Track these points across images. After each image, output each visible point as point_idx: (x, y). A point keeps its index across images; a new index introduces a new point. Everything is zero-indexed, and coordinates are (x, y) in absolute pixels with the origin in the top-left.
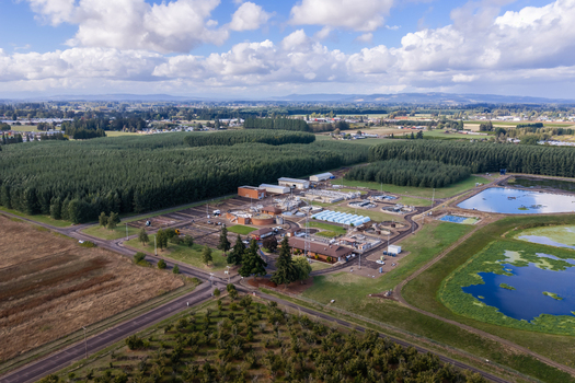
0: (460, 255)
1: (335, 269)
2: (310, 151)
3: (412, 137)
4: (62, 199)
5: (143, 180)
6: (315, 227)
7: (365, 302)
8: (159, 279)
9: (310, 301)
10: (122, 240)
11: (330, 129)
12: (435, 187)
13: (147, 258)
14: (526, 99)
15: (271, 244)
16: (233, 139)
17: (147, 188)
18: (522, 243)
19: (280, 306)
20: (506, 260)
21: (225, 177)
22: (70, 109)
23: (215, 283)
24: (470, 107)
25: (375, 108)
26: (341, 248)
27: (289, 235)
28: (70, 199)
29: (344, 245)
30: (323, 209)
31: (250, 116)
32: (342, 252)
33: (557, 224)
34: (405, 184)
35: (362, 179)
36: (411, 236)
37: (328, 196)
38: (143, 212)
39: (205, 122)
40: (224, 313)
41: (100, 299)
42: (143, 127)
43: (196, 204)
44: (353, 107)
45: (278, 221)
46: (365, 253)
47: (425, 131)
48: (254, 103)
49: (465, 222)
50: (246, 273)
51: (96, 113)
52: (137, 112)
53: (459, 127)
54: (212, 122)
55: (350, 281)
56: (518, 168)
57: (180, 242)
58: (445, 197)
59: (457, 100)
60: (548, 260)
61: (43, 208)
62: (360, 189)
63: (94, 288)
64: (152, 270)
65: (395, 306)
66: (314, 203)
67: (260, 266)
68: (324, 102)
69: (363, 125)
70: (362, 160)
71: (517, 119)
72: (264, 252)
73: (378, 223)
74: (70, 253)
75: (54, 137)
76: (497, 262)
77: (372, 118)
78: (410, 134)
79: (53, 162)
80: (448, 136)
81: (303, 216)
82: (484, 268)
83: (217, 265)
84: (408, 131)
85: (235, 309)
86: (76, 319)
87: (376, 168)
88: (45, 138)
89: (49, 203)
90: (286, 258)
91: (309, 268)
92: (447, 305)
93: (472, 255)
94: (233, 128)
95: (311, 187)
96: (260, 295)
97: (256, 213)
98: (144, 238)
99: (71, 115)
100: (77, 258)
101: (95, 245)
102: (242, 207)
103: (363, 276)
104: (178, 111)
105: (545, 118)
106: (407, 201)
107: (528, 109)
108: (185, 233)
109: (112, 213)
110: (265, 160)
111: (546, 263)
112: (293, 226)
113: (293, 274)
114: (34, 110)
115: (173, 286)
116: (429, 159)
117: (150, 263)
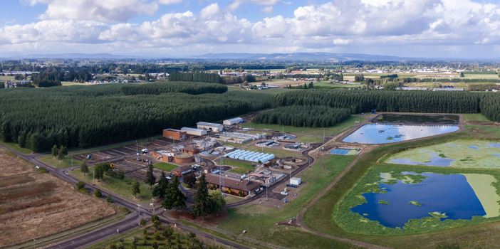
0: (347, 181)
1: (246, 201)
2: (223, 99)
3: (305, 87)
4: (27, 132)
5: (87, 121)
6: (228, 164)
7: (272, 231)
8: (95, 206)
9: (225, 233)
10: (68, 170)
11: (239, 81)
12: (325, 127)
13: (86, 186)
14: (385, 57)
15: (190, 180)
16: (159, 90)
17: (89, 128)
18: (392, 165)
19: (198, 237)
20: (382, 180)
21: (153, 121)
22: (38, 64)
23: (141, 213)
24: (347, 63)
25: (275, 64)
26: (250, 183)
27: (206, 171)
28: (32, 133)
29: (253, 180)
30: (235, 149)
31: (174, 71)
32: (252, 187)
33: (414, 148)
34: (302, 125)
35: (267, 122)
36: (308, 169)
37: (239, 137)
38: (85, 148)
39: (137, 75)
40: (149, 242)
41: (48, 217)
42: (89, 79)
43: (128, 143)
44: (258, 63)
45: (197, 160)
46: (271, 186)
47: (315, 82)
48: (177, 61)
49: (350, 153)
50: (169, 206)
51: (56, 67)
52: (85, 67)
53: (340, 78)
54: (143, 75)
55: (259, 213)
56: (384, 108)
57: (114, 175)
58: (333, 134)
59: (337, 58)
60: (410, 176)
61: (13, 138)
62: (265, 131)
63: (44, 207)
64: (90, 197)
65: (298, 232)
66: (227, 144)
67: (181, 200)
68: (234, 60)
69: (266, 78)
70: (267, 106)
71: (380, 72)
72: (184, 187)
73: (281, 159)
74: (30, 175)
75: (26, 85)
76: (375, 183)
77: (273, 72)
78: (303, 84)
79: (23, 103)
80: (332, 86)
81: (217, 155)
82: (366, 189)
83: (143, 197)
84: (302, 82)
85: (159, 238)
86: (29, 231)
87: (278, 113)
88: (19, 85)
89: (18, 134)
90: (203, 192)
91: (223, 201)
92: (340, 225)
93: (356, 179)
94: (160, 80)
95: (224, 130)
96: (181, 227)
97: (178, 153)
98: (85, 169)
99: (38, 69)
100: (34, 180)
101: (48, 172)
102: (166, 147)
103: (270, 207)
104: (117, 66)
105: (398, 71)
106: (304, 139)
107: (387, 65)
108: (118, 167)
109: (62, 147)
110: (186, 107)
111: (409, 179)
112: (210, 164)
113: (209, 207)
114: (15, 65)
115: (106, 213)
116: (319, 104)
117: (89, 191)
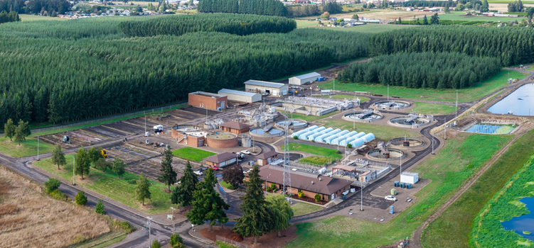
1: (327, 212)
2: (288, 42)
3: (426, 22)
5: (63, 79)
6: (297, 150)
8: (76, 219)
10: (30, 159)
11: (315, 12)
12: (458, 87)
13: (61, 187)
15: (234, 176)
17: (66, 90)
21: (170, 78)
23: (153, 231)
26: (334, 181)
27: (260, 162)
29: (339, 176)
30: (309, 124)
32: (337, 187)
34: (419, 85)
35: (361, 81)
36: (430, 157)
37: (315, 105)
38: (60, 123)
39: (146, 4)
42: (66, 9)
43: (131, 116)
45: (245, 143)
46: (369, 186)
47: (442, 14)
50: (199, 218)
53: (484, 7)
55: (349, 230)
57: (107, 168)
58: (472, 100)
62: (360, 94)
64: (67, 205)
66: (295, 115)
67: (218, 208)
69: (360, 6)
70: (361, 54)
72: (224, 188)
73: (385, 142)
78: (422, 17)
80: (470, 20)
81: (279, 135)
82: (527, 191)
83: (156, 205)
84: (420, 14)
87: (382, 64)
90: (256, 197)
91: (289, 211)
93: (511, 175)
94: (184, 11)
95: (290, 93)
97: (213, 131)
98: (60, 159)
102: (194, 122)
103: (368, 220)
106: (423, 108)
108: (114, 155)
109: (21, 121)
110: (226, 56)
112: (267, 150)
113: (266, 221)
115: (95, 231)
116: (449, 50)
117: (66, 195)
